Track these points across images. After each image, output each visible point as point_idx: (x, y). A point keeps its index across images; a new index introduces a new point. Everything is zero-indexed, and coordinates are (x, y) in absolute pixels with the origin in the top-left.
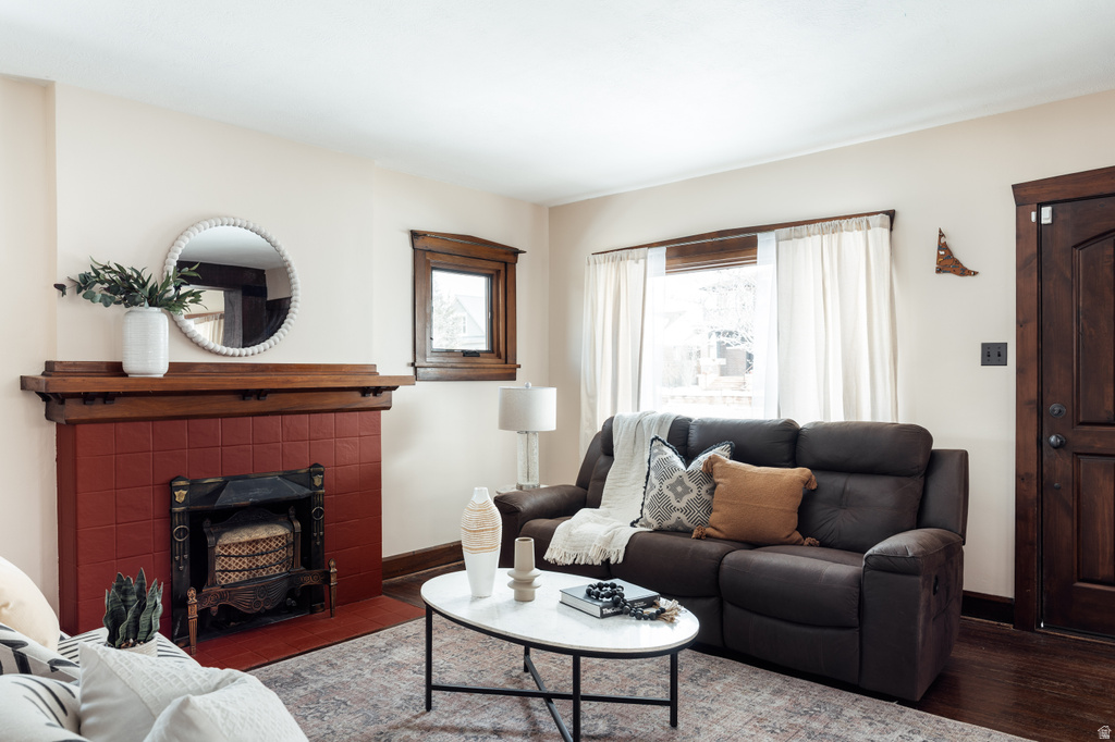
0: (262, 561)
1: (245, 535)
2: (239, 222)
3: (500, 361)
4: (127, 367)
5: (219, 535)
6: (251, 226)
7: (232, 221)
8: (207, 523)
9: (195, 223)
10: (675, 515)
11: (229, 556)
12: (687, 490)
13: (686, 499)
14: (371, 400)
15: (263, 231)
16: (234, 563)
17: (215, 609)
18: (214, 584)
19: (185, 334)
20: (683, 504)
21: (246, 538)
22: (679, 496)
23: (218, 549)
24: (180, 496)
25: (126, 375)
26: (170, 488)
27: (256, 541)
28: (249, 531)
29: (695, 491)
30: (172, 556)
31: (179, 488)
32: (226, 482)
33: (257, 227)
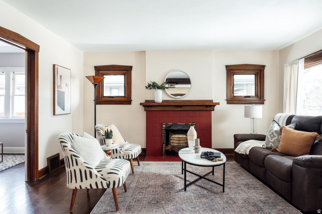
0: (181, 142)
1: (177, 136)
2: (178, 70)
3: (258, 99)
4: (155, 101)
5: (172, 135)
6: (181, 71)
7: (177, 70)
8: (170, 132)
9: (169, 72)
10: (270, 144)
11: (174, 140)
12: (274, 136)
13: (274, 139)
14: (208, 108)
15: (184, 71)
16: (175, 142)
17: (170, 150)
18: (171, 145)
19: (167, 94)
20: (272, 141)
21: (177, 137)
22: (272, 138)
23: (171, 138)
24: (164, 126)
25: (155, 102)
26: (162, 125)
27: (180, 138)
28: (178, 135)
29: (277, 137)
30: (162, 138)
31: (164, 124)
32: (173, 124)
33: (182, 71)
